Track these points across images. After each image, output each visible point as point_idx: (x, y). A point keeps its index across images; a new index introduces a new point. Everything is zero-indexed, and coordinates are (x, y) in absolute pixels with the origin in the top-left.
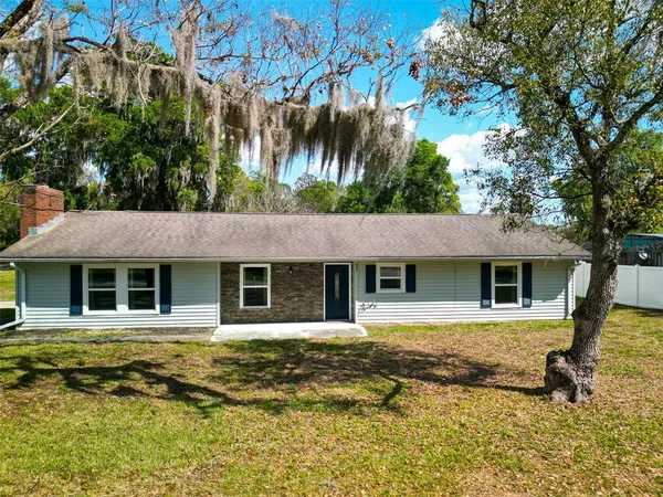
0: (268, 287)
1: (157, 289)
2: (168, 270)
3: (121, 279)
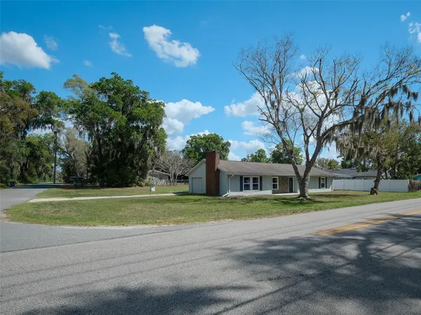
0: (278, 183)
1: (259, 184)
2: (261, 178)
3: (251, 180)
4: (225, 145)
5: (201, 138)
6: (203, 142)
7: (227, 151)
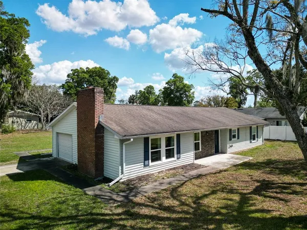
0: (200, 141)
1: (175, 147)
2: (178, 136)
3: (163, 143)
4: (112, 80)
5: (84, 72)
6: (87, 76)
7: (114, 87)
